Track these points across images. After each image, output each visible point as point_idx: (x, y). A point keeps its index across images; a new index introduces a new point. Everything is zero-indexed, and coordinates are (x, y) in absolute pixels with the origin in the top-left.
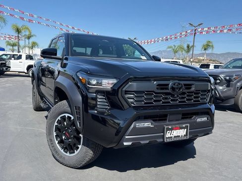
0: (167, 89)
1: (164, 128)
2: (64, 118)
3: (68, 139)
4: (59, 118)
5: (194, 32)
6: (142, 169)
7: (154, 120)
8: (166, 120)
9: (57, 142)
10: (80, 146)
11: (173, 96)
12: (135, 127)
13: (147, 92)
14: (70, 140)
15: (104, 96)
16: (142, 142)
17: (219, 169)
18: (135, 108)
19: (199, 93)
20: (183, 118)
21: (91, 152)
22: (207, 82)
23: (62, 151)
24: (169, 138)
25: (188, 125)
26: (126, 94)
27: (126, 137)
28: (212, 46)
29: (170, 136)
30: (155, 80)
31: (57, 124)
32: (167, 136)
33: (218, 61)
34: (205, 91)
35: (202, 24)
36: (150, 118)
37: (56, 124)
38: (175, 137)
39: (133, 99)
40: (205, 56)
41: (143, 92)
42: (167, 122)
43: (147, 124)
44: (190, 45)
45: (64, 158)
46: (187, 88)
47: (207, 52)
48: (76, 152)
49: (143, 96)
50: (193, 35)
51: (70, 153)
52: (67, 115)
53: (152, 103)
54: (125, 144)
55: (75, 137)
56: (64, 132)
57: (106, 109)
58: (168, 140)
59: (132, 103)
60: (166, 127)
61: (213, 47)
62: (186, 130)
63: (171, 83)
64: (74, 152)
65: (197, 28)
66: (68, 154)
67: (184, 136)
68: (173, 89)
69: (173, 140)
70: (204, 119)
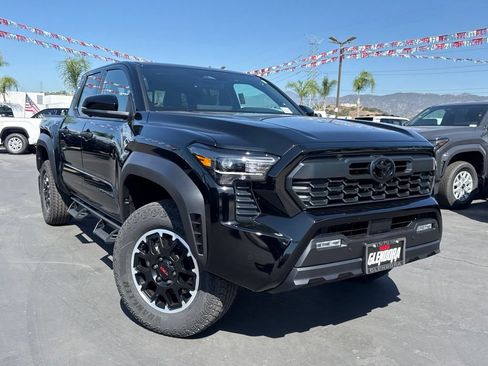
0: (368, 172)
1: (364, 247)
2: (154, 239)
3: (166, 281)
4: (143, 238)
5: (338, 55)
6: (312, 329)
7: (346, 234)
8: (365, 231)
9: (139, 288)
10: (194, 293)
11: (376, 184)
12: (314, 250)
13: (331, 179)
14: (169, 282)
15: (248, 191)
16: (328, 278)
17: (451, 319)
18: (313, 212)
19: (418, 177)
20: (393, 227)
21: (220, 303)
22: (430, 155)
23: (153, 304)
24: (372, 266)
25: (404, 239)
26: (294, 185)
27: (299, 270)
28: (372, 81)
29: (374, 263)
30: (345, 156)
31: (138, 251)
32: (369, 264)
33: (379, 111)
34: (427, 173)
35: (353, 38)
36: (339, 230)
37: (136, 250)
38: (382, 263)
39: (307, 194)
40: (359, 102)
41: (326, 180)
42: (368, 237)
43: (334, 243)
44: (330, 81)
45: (159, 319)
46: (398, 170)
47: (362, 93)
48: (185, 305)
49: (326, 189)
50: (338, 59)
51: (171, 308)
52: (161, 232)
53: (341, 201)
54: (297, 283)
55: (181, 275)
56: (156, 266)
57: (253, 216)
58: (372, 271)
59: (305, 202)
60: (368, 246)
61: (373, 85)
62: (399, 249)
63: (373, 161)
64: (181, 306)
65: (345, 46)
66: (166, 310)
67: (398, 260)
68: (378, 171)
69: (379, 270)
70: (427, 226)
